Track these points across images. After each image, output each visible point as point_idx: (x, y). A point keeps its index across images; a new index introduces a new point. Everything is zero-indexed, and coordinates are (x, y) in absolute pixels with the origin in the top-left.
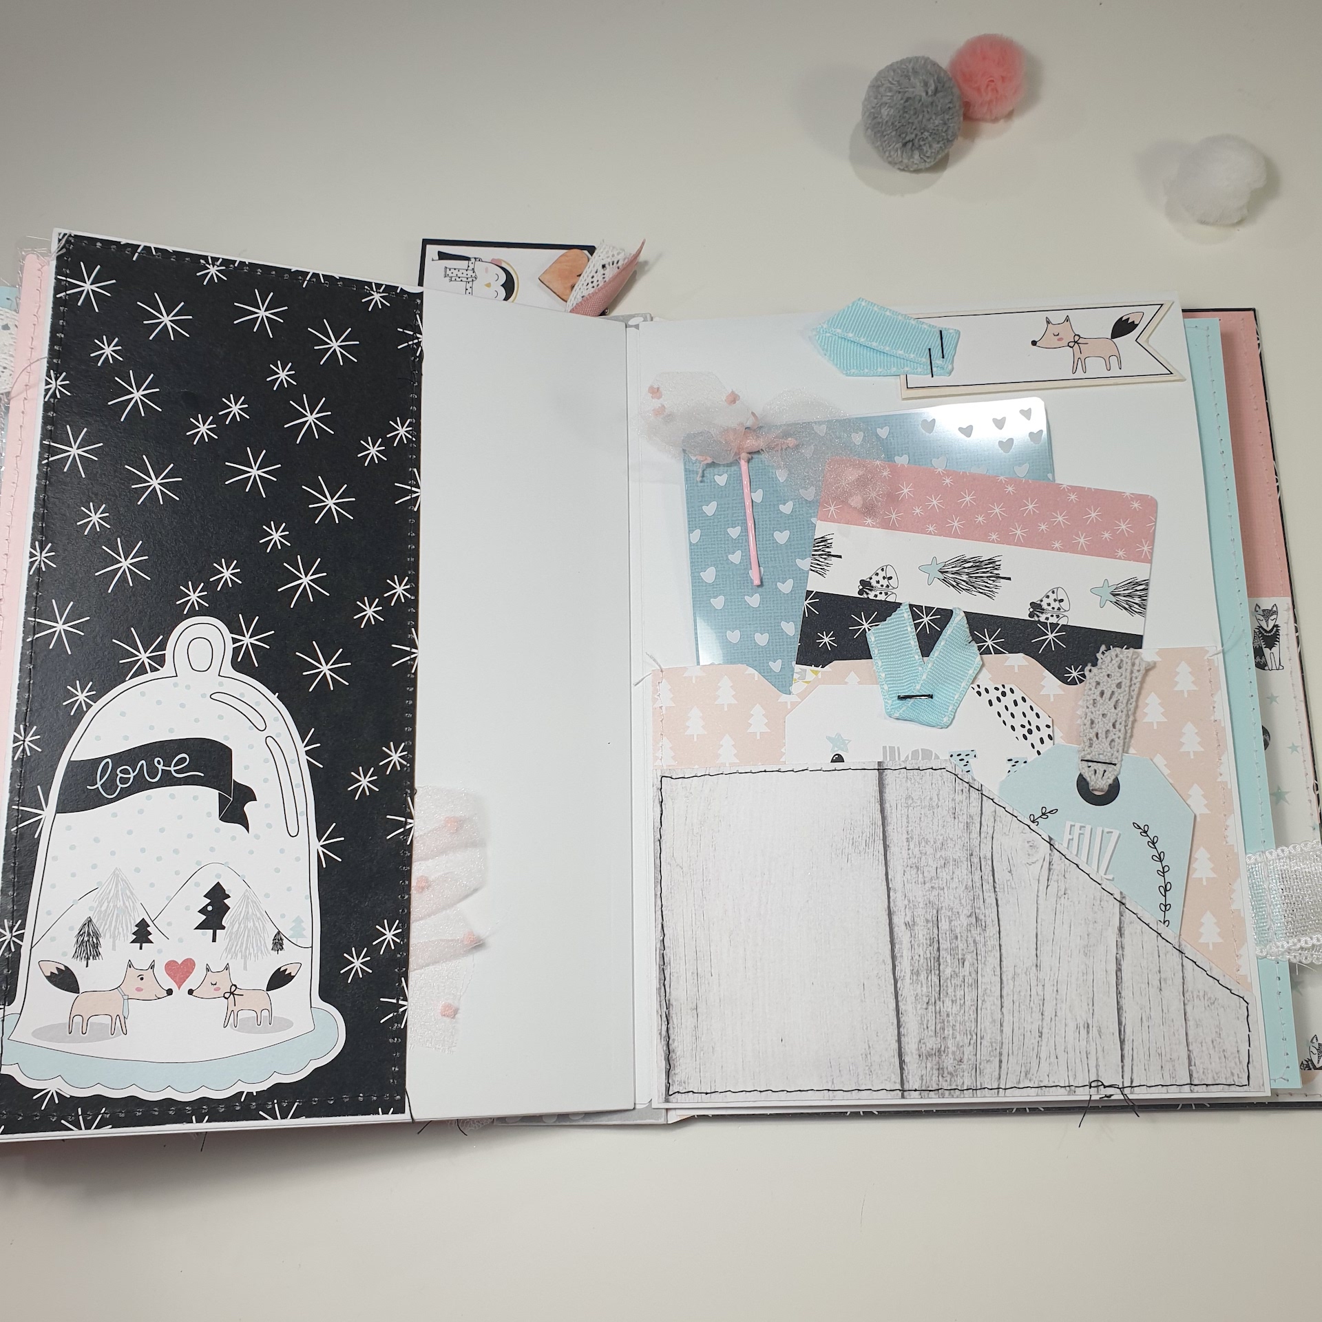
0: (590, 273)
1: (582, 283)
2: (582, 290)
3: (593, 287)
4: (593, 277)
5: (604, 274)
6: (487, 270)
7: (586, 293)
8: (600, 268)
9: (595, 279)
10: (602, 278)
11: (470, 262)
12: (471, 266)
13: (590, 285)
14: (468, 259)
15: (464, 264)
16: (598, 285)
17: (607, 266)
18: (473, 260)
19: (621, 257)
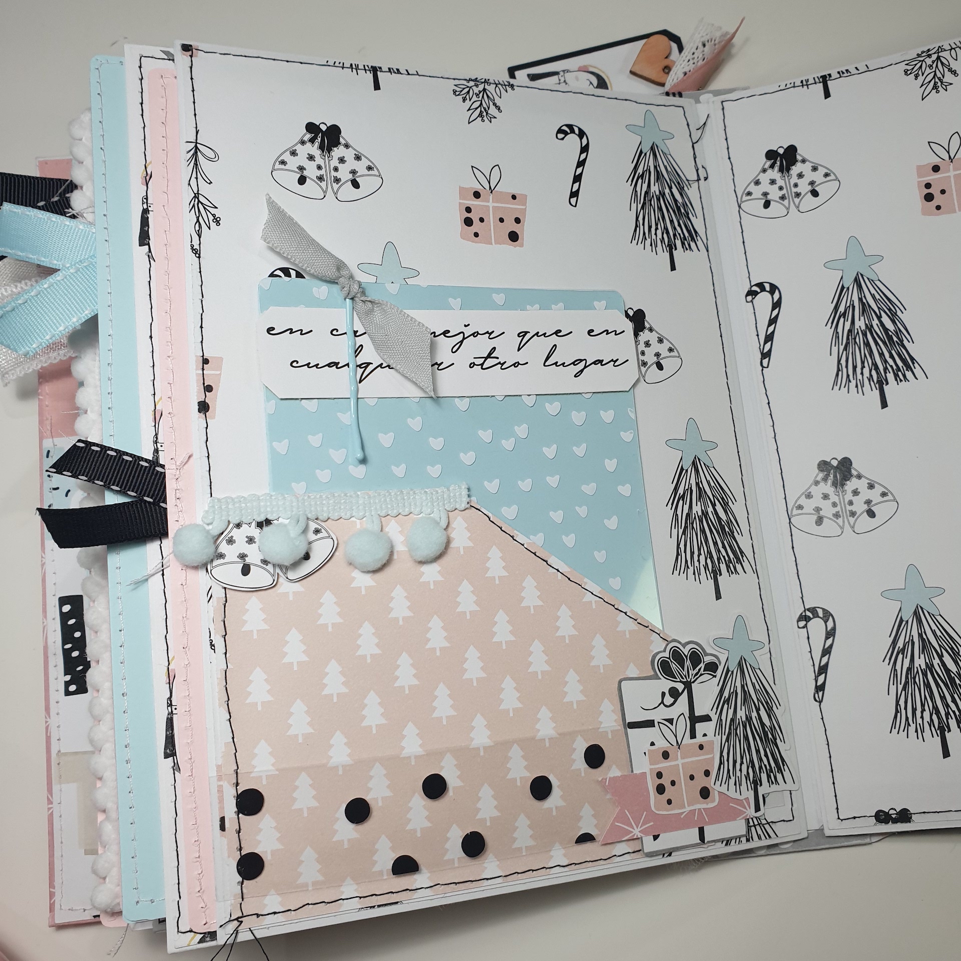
0: (691, 49)
1: (683, 59)
2: (682, 66)
3: (694, 63)
4: (693, 54)
5: (703, 51)
6: (577, 79)
7: (687, 69)
8: (700, 46)
9: (696, 56)
10: (701, 55)
11: (560, 76)
12: (562, 79)
13: (691, 62)
14: (555, 73)
15: (555, 79)
16: (698, 62)
17: (707, 43)
18: (562, 73)
19: (718, 34)
